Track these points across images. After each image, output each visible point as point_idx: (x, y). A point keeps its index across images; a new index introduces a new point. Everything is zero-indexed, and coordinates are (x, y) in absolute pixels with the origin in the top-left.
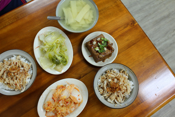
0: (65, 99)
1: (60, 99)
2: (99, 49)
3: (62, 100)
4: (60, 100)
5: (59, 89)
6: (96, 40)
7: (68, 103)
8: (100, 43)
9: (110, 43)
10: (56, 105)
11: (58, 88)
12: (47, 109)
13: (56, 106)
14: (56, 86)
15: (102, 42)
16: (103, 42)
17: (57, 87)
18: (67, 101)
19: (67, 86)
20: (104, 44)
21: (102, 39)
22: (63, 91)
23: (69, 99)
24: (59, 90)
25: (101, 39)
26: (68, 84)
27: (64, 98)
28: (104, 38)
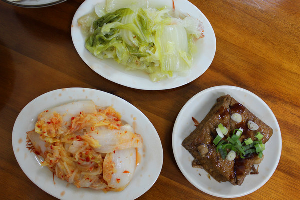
0: (91, 149)
1: (83, 137)
2: (222, 137)
3: (85, 145)
4: (81, 140)
5: (105, 115)
6: (248, 121)
7: (89, 163)
8: (243, 134)
9: (256, 167)
10: (64, 137)
11: (107, 111)
12: (39, 127)
13: (63, 140)
14: (108, 105)
15: (247, 138)
16: (250, 141)
17: (106, 108)
18: (91, 157)
19: (127, 128)
20: (245, 149)
21: (260, 136)
22: (107, 127)
23: (100, 157)
24: (103, 117)
25: (256, 133)
26: (134, 126)
27: (92, 145)
28: (265, 141)
